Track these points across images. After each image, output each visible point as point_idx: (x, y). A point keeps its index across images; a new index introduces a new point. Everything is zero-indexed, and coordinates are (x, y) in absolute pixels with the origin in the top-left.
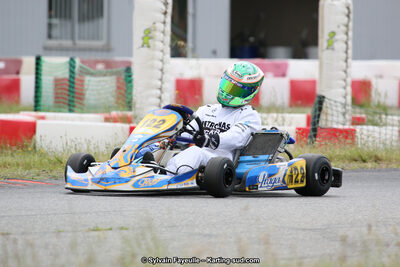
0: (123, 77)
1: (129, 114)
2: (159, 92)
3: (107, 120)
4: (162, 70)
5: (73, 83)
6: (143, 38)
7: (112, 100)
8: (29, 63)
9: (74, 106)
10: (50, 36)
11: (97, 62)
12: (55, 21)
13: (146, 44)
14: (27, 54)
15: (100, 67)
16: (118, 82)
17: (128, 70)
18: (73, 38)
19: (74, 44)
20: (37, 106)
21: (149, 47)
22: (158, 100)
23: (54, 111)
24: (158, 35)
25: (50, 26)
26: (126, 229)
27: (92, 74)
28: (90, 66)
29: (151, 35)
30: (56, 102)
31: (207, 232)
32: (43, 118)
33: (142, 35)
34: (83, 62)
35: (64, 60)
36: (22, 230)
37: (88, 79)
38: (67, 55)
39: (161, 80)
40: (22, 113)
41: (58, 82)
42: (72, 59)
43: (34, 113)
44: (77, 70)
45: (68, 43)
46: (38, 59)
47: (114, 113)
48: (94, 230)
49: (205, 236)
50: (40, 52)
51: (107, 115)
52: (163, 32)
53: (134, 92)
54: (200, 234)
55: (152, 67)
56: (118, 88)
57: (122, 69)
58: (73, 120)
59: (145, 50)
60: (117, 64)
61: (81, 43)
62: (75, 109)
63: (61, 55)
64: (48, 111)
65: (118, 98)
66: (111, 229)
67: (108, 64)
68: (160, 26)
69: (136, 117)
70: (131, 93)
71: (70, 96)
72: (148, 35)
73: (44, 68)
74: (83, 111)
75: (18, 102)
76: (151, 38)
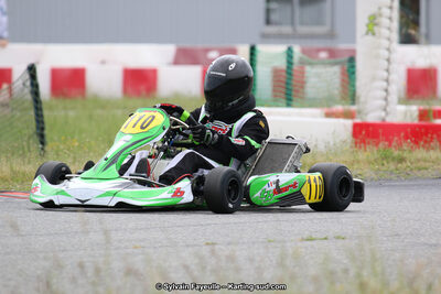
0: (346, 66)
1: (353, 108)
2: (385, 84)
3: (328, 115)
4: (388, 60)
5: (290, 74)
6: (367, 25)
8: (243, 51)
9: (292, 100)
10: (268, 22)
11: (319, 50)
12: (273, 5)
13: (370, 32)
14: (243, 42)
15: (323, 55)
17: (352, 60)
18: (293, 24)
19: (294, 30)
21: (374, 34)
22: (385, 94)
23: (269, 106)
24: (385, 21)
25: (268, 11)
26: (343, 239)
27: (310, 64)
28: (310, 56)
29: (376, 21)
30: (274, 96)
31: (434, 242)
33: (367, 21)
34: (304, 51)
35: (281, 49)
36: (229, 239)
37: (308, 69)
39: (387, 70)
41: (276, 72)
42: (290, 49)
45: (287, 29)
46: (253, 49)
48: (307, 240)
49: (431, 246)
50: (253, 42)
51: (328, 110)
52: (390, 18)
54: (426, 244)
55: (377, 57)
57: (346, 58)
58: (289, 115)
59: (370, 38)
61: (302, 29)
62: (293, 103)
64: (262, 106)
66: (326, 239)
67: (332, 53)
68: (386, 12)
69: (359, 112)
70: (354, 86)
71: (287, 89)
72: (373, 21)
73: (260, 58)
74: (302, 105)
76: (376, 25)
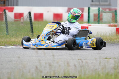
0: (114, 13)
1: (116, 24)
3: (109, 26)
5: (99, 15)
7: (111, 20)
8: (86, 9)
9: (99, 22)
10: (92, 1)
14: (86, 6)
15: (107, 10)
16: (113, 15)
17: (116, 11)
18: (99, 2)
19: (100, 3)
20: (88, 22)
23: (94, 23)
26: (115, 58)
27: (105, 12)
28: (104, 10)
30: (94, 21)
32: (90, 25)
34: (102, 9)
35: (97, 8)
36: (84, 58)
37: (104, 14)
38: (97, 7)
40: (84, 24)
41: (95, 15)
42: (99, 8)
43: (88, 24)
44: (100, 11)
45: (98, 3)
46: (89, 8)
47: (111, 24)
48: (106, 59)
50: (89, 6)
51: (109, 25)
53: (118, 18)
56: (113, 16)
57: (114, 11)
58: (99, 26)
60: (112, 9)
61: (102, 3)
62: (100, 23)
63: (96, 7)
64: (92, 23)
65: (113, 19)
66: (111, 58)
67: (110, 10)
69: (118, 25)
70: (116, 18)
71: (98, 19)
73: (91, 11)
74: (102, 23)
75: (83, 21)
